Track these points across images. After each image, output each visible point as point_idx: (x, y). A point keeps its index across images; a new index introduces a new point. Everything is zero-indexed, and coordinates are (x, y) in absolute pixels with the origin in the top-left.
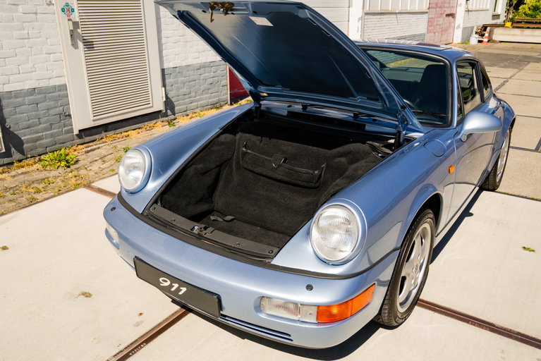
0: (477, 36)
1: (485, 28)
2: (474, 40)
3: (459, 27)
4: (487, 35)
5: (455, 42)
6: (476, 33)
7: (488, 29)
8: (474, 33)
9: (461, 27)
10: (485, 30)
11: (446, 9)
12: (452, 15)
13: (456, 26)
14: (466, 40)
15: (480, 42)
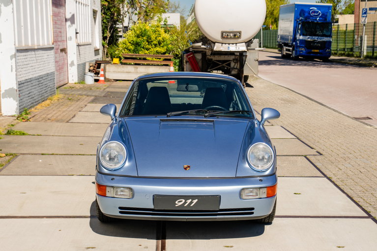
0: (93, 74)
1: (98, 64)
2: (90, 79)
3: (72, 64)
4: (102, 73)
5: (70, 81)
6: (90, 71)
7: (102, 66)
8: (87, 70)
9: (76, 63)
10: (99, 67)
11: (59, 43)
12: (63, 50)
13: (69, 62)
14: (82, 79)
15: (96, 81)
